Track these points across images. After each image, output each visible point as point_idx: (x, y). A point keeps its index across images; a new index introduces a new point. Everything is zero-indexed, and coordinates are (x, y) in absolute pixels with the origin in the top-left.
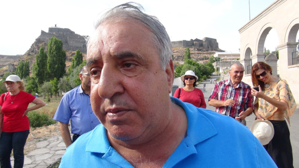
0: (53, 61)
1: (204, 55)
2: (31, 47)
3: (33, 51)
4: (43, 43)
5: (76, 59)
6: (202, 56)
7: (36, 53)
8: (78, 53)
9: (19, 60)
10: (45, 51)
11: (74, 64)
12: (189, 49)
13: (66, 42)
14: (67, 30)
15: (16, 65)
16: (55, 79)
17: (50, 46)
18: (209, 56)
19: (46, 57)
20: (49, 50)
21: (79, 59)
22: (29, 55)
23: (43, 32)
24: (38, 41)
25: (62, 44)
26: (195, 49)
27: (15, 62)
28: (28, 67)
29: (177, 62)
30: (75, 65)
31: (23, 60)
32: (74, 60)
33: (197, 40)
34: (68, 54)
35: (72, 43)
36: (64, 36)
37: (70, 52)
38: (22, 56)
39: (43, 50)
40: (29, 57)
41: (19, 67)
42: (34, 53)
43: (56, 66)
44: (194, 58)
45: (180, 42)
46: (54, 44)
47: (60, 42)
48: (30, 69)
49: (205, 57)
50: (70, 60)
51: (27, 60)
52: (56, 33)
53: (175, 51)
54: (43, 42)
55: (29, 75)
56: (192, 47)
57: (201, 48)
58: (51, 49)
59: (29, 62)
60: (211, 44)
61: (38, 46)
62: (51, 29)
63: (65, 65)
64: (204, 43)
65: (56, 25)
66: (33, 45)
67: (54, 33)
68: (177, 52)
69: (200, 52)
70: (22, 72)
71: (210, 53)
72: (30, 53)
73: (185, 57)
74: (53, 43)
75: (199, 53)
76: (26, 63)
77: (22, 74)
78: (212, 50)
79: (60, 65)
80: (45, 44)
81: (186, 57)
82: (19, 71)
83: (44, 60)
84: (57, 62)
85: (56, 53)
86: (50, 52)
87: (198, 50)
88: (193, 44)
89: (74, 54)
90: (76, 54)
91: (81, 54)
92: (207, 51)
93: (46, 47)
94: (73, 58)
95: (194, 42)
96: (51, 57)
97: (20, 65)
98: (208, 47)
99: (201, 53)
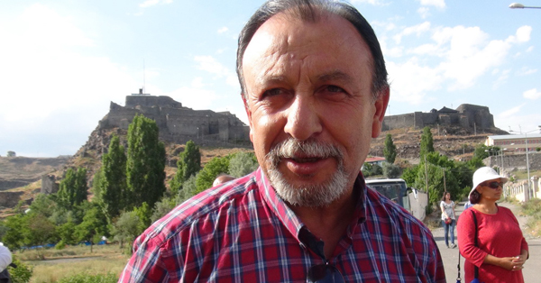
0: (139, 166)
1: (464, 143)
2: (90, 138)
3: (93, 148)
4: (115, 129)
5: (186, 160)
6: (458, 145)
7: (100, 152)
8: (191, 147)
9: (66, 168)
10: (121, 145)
11: (182, 172)
12: (429, 132)
13: (164, 125)
14: (166, 102)
15: (59, 179)
16: (145, 204)
17: (133, 135)
18: (474, 144)
19: (124, 159)
20: (129, 143)
21: (192, 160)
22: (86, 155)
23: (114, 106)
24: (105, 125)
25: (157, 130)
26: (441, 130)
27: (56, 171)
28: (84, 181)
29: (403, 159)
30: (184, 174)
31: (73, 168)
32: (183, 162)
33: (445, 110)
34: (169, 151)
35: (176, 127)
36: (159, 112)
37: (172, 145)
38: (70, 158)
39: (117, 143)
40: (87, 160)
41: (66, 182)
42: (95, 152)
43: (146, 177)
44: (441, 150)
45: (409, 116)
46: (141, 131)
47: (153, 125)
48: (88, 185)
49: (466, 146)
50: (174, 163)
51: (81, 166)
52: (142, 107)
53: (399, 136)
54: (114, 126)
55: (86, 198)
56: (435, 127)
57: (455, 128)
58: (134, 141)
59: (86, 171)
60: (475, 120)
61: (104, 135)
62: (131, 100)
63: (164, 174)
64: (462, 117)
65: (141, 90)
66: (93, 134)
67: (138, 107)
68: (402, 138)
69: (454, 136)
70: (73, 192)
71: (476, 138)
72: (88, 152)
73: (421, 149)
74: (138, 128)
75: (451, 140)
76: (81, 172)
77: (72, 196)
78: (480, 131)
79: (153, 176)
80: (119, 131)
81: (424, 148)
82: (65, 190)
83: (121, 165)
84: (148, 167)
85: (146, 150)
86: (133, 146)
87: (450, 132)
88: (438, 121)
89: (182, 149)
90: (186, 151)
91: (198, 150)
92: (469, 133)
93: (122, 137)
94: (181, 158)
95: (440, 116)
96: (134, 158)
97: (67, 177)
98: (472, 126)
99: (455, 139)
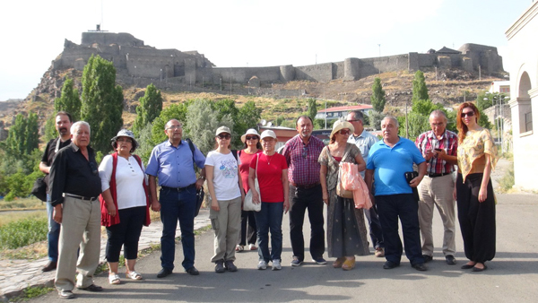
0: (94, 112)
1: (465, 89)
2: (42, 80)
3: (45, 91)
4: (70, 71)
5: (146, 106)
6: (459, 92)
7: (53, 96)
8: (151, 90)
9: (16, 113)
10: (76, 88)
11: (141, 120)
12: (422, 76)
13: (124, 66)
14: (126, 39)
15: (8, 125)
17: (88, 77)
18: (477, 91)
19: (78, 103)
20: (84, 87)
21: (153, 106)
22: (37, 99)
23: (69, 45)
24: (59, 65)
25: (114, 72)
26: (440, 73)
27: (5, 116)
28: (36, 128)
29: (394, 108)
30: (144, 122)
31: (24, 113)
32: (143, 108)
33: (445, 51)
34: (128, 94)
35: (135, 68)
36: (118, 51)
37: (132, 89)
38: (20, 102)
39: (70, 86)
40: (39, 104)
41: (15, 129)
42: (48, 95)
43: (102, 124)
44: (438, 97)
45: (403, 58)
46: (97, 74)
47: (110, 67)
48: (40, 132)
49: (467, 93)
50: (133, 109)
51: (32, 111)
52: (99, 45)
53: (390, 81)
54: (68, 67)
55: (37, 147)
56: (432, 70)
57: (456, 72)
58: (89, 85)
59: (37, 116)
60: (484, 62)
61: (58, 77)
62: (87, 37)
63: (121, 121)
64: (464, 59)
65: (98, 27)
66: (45, 75)
67: (95, 46)
68: (393, 83)
69: (454, 81)
70: (23, 140)
71: (481, 83)
72: (40, 95)
73: (414, 96)
74: (94, 70)
75: (451, 85)
76: (32, 118)
77: (22, 144)
78: (485, 75)
79: (109, 123)
80: (74, 72)
81: (416, 96)
82: (14, 138)
83: (74, 111)
84: (104, 113)
85: (102, 94)
86: (87, 90)
87: (450, 76)
88: (436, 63)
89: (142, 94)
90: (146, 96)
91: (159, 95)
92: (473, 78)
93: (77, 79)
94: (141, 103)
95: (439, 58)
96: (89, 103)
97: (17, 123)
98: (476, 69)
99: (456, 85)
